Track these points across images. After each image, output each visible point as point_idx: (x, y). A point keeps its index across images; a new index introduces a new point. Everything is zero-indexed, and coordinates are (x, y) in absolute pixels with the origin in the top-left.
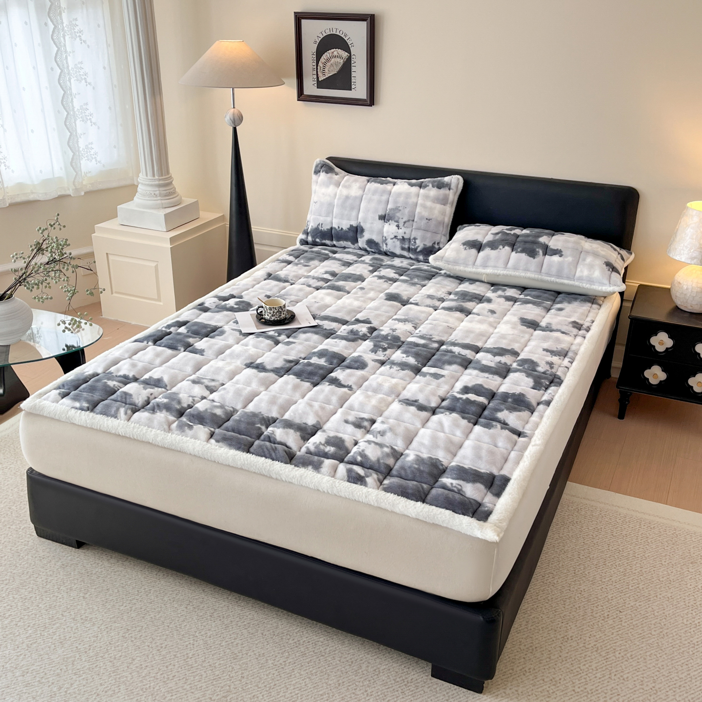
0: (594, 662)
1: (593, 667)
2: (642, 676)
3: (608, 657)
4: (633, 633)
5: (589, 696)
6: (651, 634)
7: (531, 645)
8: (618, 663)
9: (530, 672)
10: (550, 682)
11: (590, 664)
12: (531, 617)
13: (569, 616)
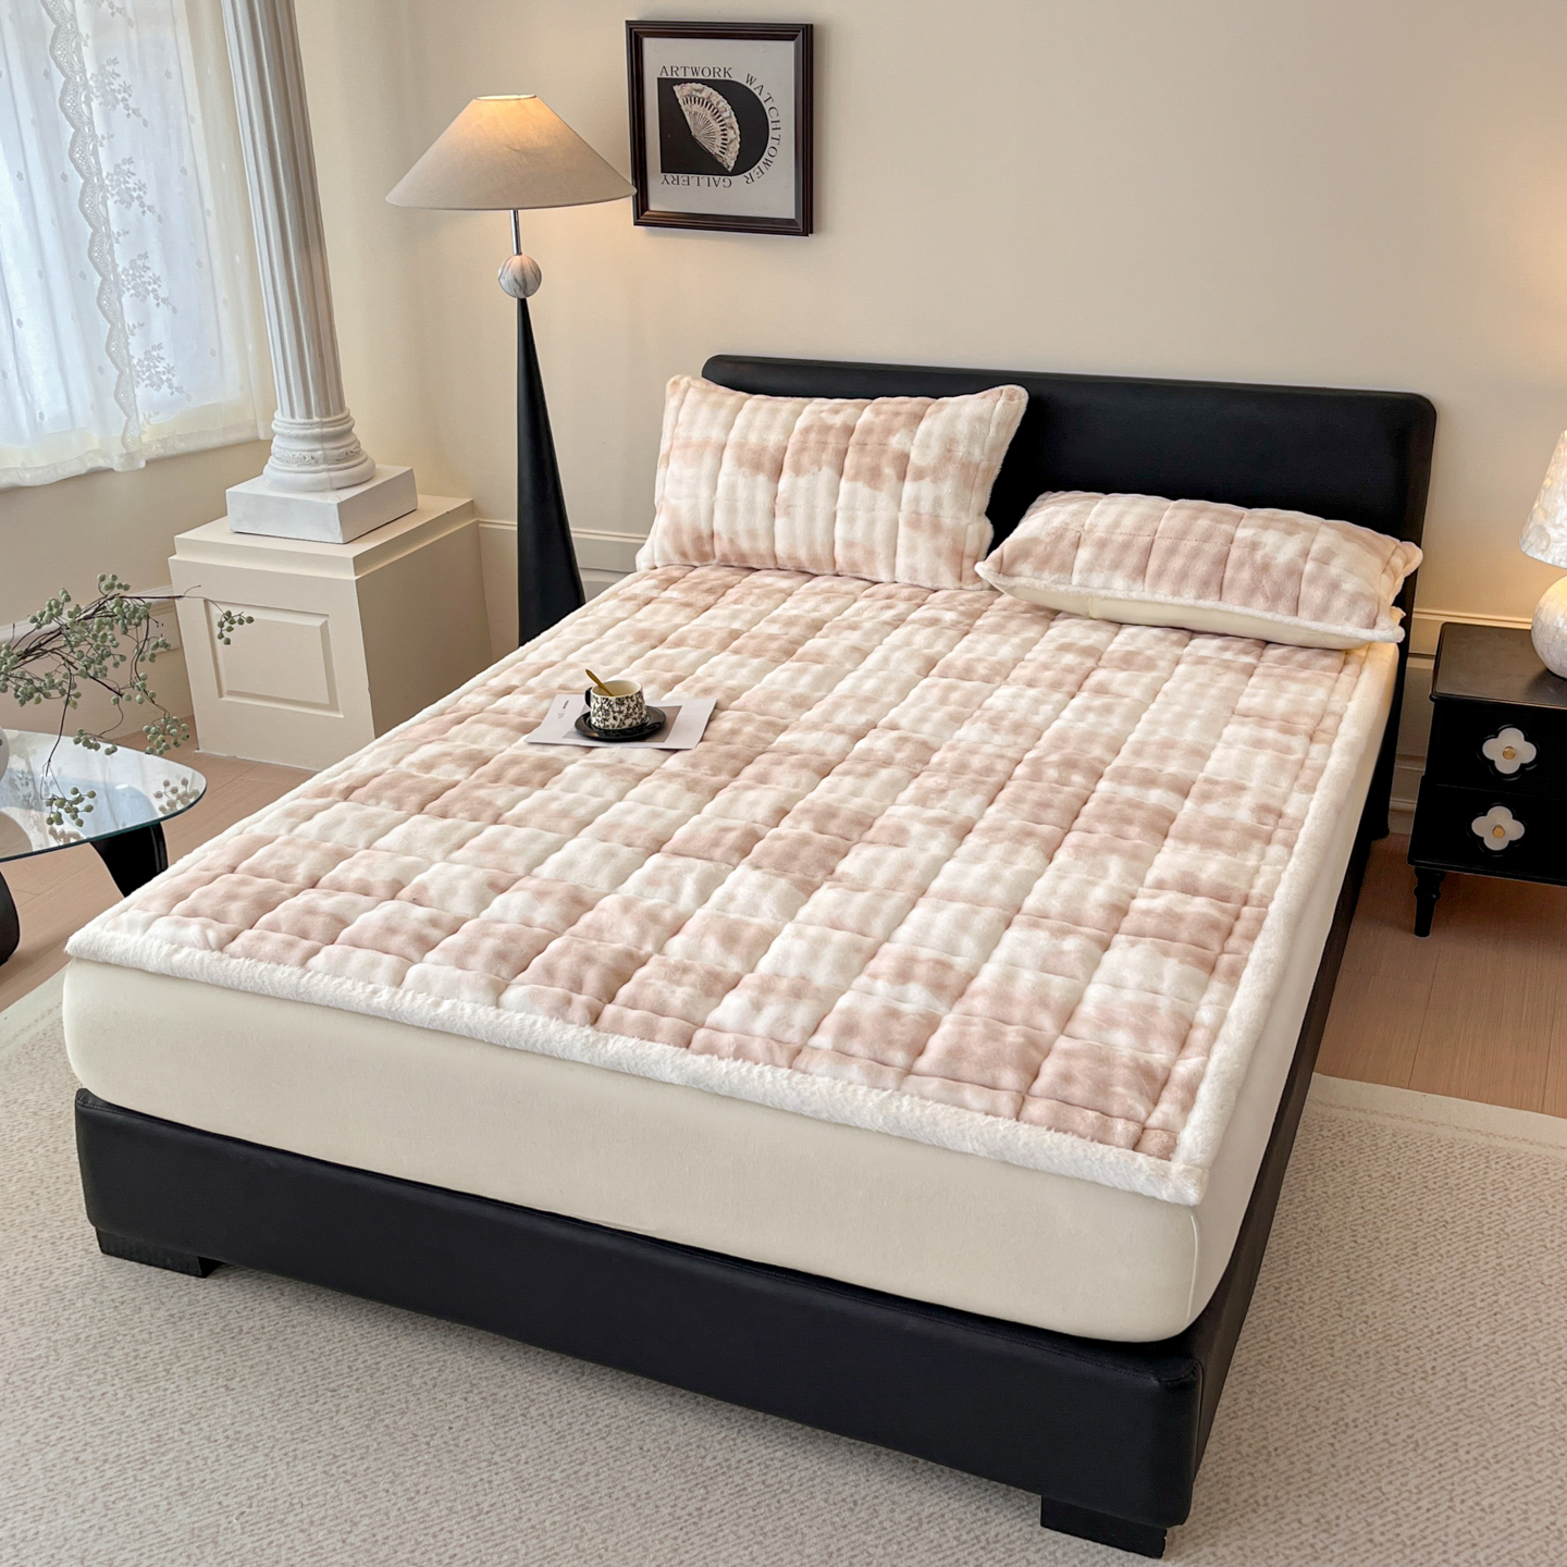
0: (1412, 1475)
1: (1411, 1486)
2: (1524, 1500)
3: (1442, 1461)
4: (1494, 1405)
5: (1407, 1551)
6: (1535, 1404)
7: (1265, 1443)
8: (1466, 1473)
9: (1266, 1505)
10: (1316, 1524)
11: (1403, 1480)
12: (1258, 1381)
13: (1344, 1374)
